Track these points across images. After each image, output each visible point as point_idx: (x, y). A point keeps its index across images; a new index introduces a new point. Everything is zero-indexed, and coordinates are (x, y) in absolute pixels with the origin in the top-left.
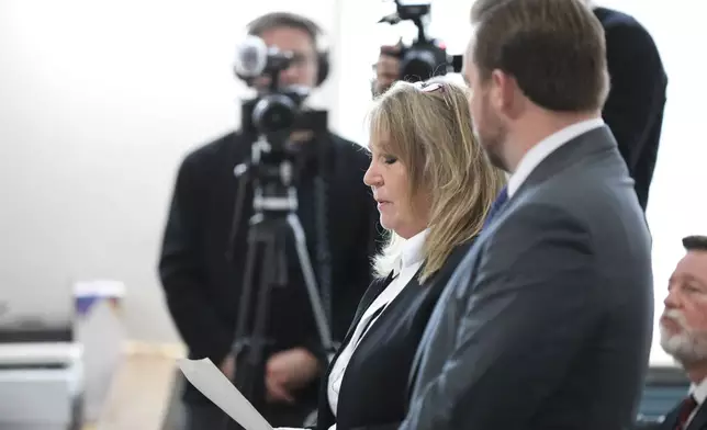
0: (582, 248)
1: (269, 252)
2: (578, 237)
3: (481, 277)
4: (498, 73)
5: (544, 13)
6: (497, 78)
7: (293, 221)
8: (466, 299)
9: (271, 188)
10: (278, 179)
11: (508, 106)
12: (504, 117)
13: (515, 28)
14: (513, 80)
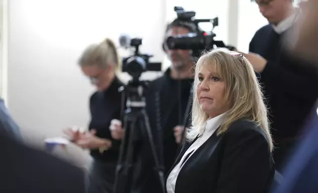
7: (144, 112)
10: (136, 94)
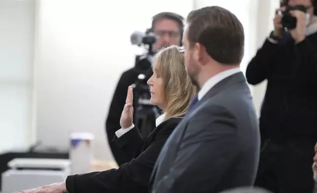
0: (232, 125)
1: (144, 124)
2: (231, 120)
3: (187, 135)
4: (198, 44)
5: (219, 19)
6: (197, 46)
7: (155, 109)
8: (180, 144)
9: (145, 95)
11: (201, 59)
12: (199, 64)
13: (206, 25)
14: (204, 48)
